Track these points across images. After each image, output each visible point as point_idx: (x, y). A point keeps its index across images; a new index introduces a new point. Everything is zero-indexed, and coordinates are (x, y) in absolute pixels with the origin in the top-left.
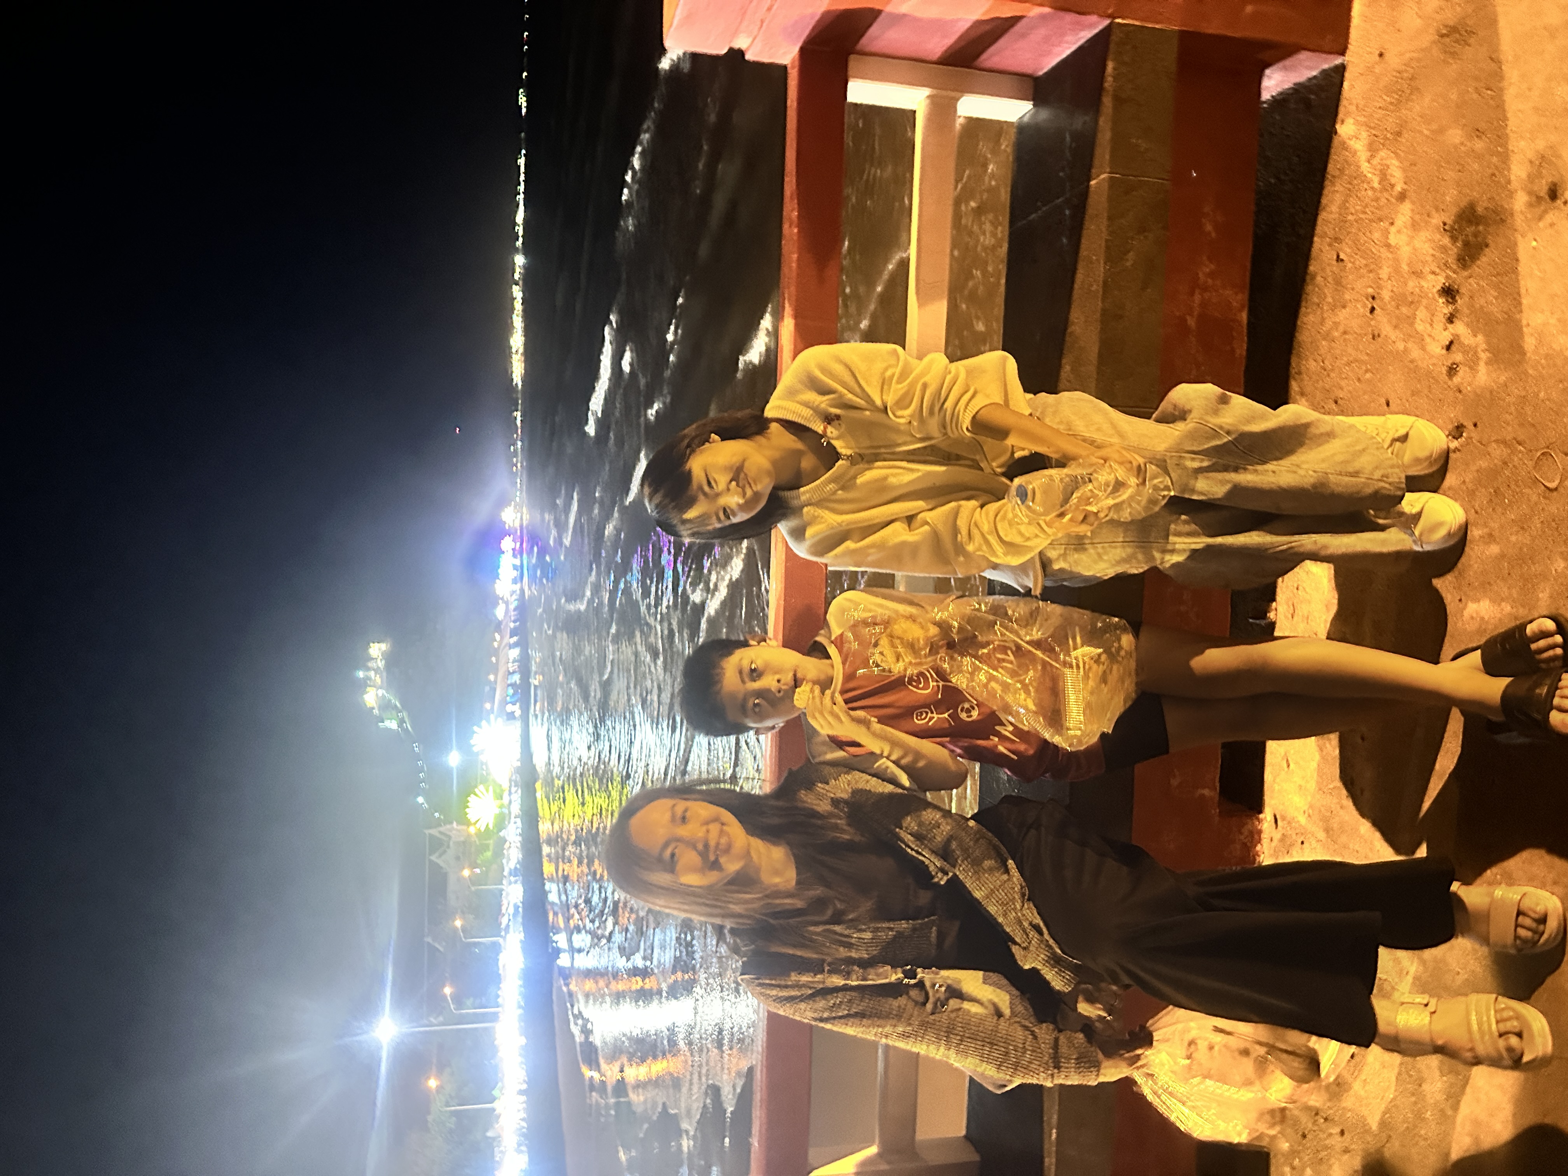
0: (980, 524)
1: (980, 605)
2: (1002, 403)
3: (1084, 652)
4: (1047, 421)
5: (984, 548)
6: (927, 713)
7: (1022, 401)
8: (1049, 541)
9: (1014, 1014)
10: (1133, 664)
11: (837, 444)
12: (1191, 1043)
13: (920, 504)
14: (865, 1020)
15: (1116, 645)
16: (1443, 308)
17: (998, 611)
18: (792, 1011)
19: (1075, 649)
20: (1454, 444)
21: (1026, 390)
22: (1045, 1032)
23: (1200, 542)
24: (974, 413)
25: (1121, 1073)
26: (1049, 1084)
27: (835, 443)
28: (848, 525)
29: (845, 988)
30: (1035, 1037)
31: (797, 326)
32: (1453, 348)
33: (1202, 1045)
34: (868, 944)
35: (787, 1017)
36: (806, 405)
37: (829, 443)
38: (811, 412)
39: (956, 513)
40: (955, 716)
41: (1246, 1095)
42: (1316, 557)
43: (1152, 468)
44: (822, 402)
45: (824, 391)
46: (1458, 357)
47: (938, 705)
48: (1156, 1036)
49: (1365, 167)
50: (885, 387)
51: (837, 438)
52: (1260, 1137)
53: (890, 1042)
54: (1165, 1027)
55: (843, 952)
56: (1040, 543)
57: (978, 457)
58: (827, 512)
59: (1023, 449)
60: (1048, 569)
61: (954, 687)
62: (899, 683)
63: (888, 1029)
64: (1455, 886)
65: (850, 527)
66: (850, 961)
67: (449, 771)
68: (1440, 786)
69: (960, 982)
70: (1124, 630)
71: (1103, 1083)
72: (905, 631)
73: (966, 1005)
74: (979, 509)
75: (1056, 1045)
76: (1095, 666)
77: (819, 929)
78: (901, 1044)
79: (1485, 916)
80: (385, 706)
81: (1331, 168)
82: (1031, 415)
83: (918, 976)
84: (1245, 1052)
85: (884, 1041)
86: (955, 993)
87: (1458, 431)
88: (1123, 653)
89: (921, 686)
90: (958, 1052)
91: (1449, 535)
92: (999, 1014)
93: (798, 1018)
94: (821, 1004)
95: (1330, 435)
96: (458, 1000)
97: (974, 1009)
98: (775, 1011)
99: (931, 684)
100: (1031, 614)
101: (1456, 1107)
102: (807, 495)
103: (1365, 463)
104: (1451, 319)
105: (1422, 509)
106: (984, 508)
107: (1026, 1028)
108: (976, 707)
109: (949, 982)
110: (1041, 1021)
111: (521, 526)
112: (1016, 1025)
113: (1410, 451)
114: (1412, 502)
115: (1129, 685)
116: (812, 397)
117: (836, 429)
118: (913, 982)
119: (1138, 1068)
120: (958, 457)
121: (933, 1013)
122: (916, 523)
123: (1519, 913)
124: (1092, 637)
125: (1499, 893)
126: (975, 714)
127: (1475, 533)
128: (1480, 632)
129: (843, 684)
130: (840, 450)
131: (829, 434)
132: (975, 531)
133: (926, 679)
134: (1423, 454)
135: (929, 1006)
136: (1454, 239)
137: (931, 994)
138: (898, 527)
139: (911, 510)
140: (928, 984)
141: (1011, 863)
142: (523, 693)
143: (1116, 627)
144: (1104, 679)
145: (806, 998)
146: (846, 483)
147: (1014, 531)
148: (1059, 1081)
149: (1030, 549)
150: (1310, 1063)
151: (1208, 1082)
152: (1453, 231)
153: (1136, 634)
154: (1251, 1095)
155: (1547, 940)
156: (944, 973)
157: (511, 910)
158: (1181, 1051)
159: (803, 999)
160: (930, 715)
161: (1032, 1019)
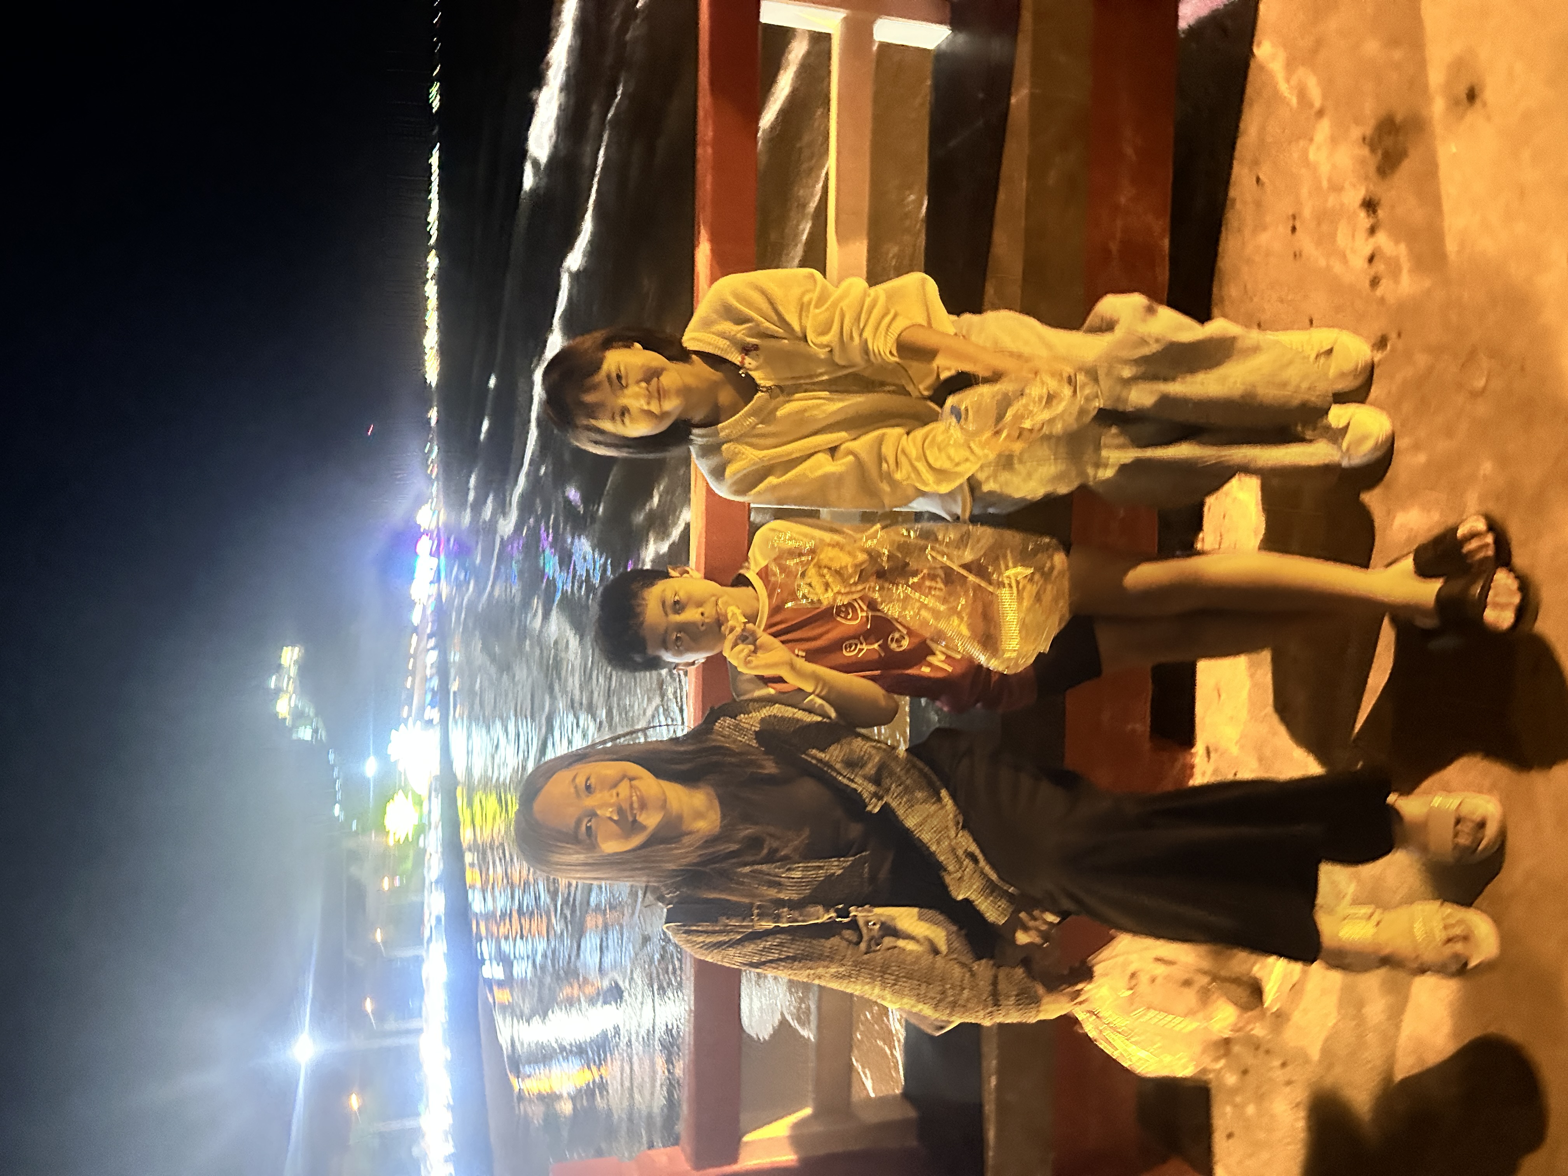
0: (908, 450)
1: (909, 533)
2: (925, 323)
3: (1016, 572)
4: (973, 338)
5: (913, 476)
6: (856, 645)
7: (945, 321)
8: (978, 466)
9: (951, 951)
10: (1066, 584)
11: (756, 375)
12: (1133, 975)
13: (843, 434)
14: (796, 963)
15: (1048, 565)
16: (1363, 219)
17: (927, 535)
18: (720, 958)
19: (1007, 568)
20: (1378, 356)
21: (950, 312)
22: (983, 968)
23: (1130, 455)
24: (896, 336)
25: (1062, 1009)
26: (987, 1023)
27: (753, 374)
28: (770, 460)
29: (777, 931)
30: (973, 975)
31: (713, 251)
32: (1375, 259)
33: (1144, 978)
34: (799, 883)
35: (716, 964)
36: (723, 335)
37: (747, 375)
38: (728, 343)
39: (880, 441)
40: (884, 647)
41: (1189, 1025)
42: (1246, 469)
43: (1081, 378)
44: (739, 331)
45: (740, 319)
46: (1380, 267)
47: (867, 636)
48: (1098, 970)
49: (1283, 87)
50: (804, 314)
51: (756, 369)
52: (1204, 1071)
53: (823, 984)
54: (1104, 961)
55: (773, 893)
56: (969, 469)
57: (904, 382)
58: (748, 448)
59: (949, 369)
60: (977, 494)
61: (884, 618)
62: (827, 615)
63: (820, 971)
64: (1392, 798)
65: (772, 462)
66: (781, 903)
67: (365, 781)
68: (1373, 702)
69: (893, 919)
70: (1056, 549)
71: (1044, 1021)
72: (831, 559)
73: (901, 943)
74: (905, 436)
75: (995, 983)
76: (1029, 586)
77: (747, 869)
78: (835, 985)
79: (1422, 826)
80: (298, 716)
81: (1250, 91)
82: (956, 334)
83: (851, 914)
84: (1187, 983)
85: (817, 982)
86: (890, 930)
87: (1381, 343)
88: (1055, 573)
89: (849, 617)
90: (894, 992)
91: (1376, 447)
92: (936, 951)
93: (728, 965)
94: (750, 948)
95: (1256, 349)
96: (380, 1015)
97: (910, 946)
98: (702, 958)
99: (860, 614)
100: (962, 537)
101: (1398, 1027)
102: (727, 431)
103: (1292, 374)
104: (1372, 231)
105: (1349, 424)
106: (911, 435)
107: (963, 965)
108: (906, 637)
109: (883, 919)
110: (979, 958)
111: (438, 527)
112: (952, 962)
113: (1335, 366)
114: (1337, 415)
115: (1063, 607)
116: (728, 327)
117: (753, 359)
118: (846, 920)
119: (1081, 1003)
120: (883, 384)
121: (866, 953)
122: (839, 454)
123: (1458, 821)
124: (1024, 558)
125: (1437, 801)
126: (905, 643)
127: (1400, 444)
128: (1409, 541)
129: (768, 618)
130: (758, 382)
131: (747, 365)
132: (903, 459)
133: (854, 610)
134: (1348, 366)
135: (863, 946)
136: (1373, 150)
137: (864, 931)
138: (822, 458)
139: (835, 441)
140: (861, 922)
141: (944, 793)
142: (441, 697)
143: (1048, 547)
144: (1038, 598)
145: (734, 943)
146: (766, 416)
147: (943, 455)
148: (999, 1019)
149: (958, 475)
150: (1252, 993)
151: (1152, 1013)
152: (1372, 142)
153: (1068, 552)
154: (1195, 1025)
155: (1485, 849)
156: (878, 910)
157: (433, 922)
158: (1123, 982)
159: (732, 944)
160: (859, 646)
161: (970, 955)
